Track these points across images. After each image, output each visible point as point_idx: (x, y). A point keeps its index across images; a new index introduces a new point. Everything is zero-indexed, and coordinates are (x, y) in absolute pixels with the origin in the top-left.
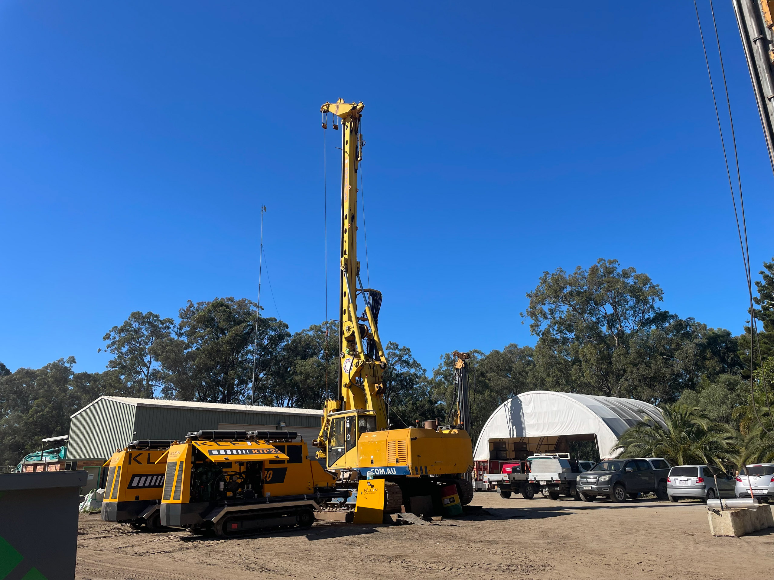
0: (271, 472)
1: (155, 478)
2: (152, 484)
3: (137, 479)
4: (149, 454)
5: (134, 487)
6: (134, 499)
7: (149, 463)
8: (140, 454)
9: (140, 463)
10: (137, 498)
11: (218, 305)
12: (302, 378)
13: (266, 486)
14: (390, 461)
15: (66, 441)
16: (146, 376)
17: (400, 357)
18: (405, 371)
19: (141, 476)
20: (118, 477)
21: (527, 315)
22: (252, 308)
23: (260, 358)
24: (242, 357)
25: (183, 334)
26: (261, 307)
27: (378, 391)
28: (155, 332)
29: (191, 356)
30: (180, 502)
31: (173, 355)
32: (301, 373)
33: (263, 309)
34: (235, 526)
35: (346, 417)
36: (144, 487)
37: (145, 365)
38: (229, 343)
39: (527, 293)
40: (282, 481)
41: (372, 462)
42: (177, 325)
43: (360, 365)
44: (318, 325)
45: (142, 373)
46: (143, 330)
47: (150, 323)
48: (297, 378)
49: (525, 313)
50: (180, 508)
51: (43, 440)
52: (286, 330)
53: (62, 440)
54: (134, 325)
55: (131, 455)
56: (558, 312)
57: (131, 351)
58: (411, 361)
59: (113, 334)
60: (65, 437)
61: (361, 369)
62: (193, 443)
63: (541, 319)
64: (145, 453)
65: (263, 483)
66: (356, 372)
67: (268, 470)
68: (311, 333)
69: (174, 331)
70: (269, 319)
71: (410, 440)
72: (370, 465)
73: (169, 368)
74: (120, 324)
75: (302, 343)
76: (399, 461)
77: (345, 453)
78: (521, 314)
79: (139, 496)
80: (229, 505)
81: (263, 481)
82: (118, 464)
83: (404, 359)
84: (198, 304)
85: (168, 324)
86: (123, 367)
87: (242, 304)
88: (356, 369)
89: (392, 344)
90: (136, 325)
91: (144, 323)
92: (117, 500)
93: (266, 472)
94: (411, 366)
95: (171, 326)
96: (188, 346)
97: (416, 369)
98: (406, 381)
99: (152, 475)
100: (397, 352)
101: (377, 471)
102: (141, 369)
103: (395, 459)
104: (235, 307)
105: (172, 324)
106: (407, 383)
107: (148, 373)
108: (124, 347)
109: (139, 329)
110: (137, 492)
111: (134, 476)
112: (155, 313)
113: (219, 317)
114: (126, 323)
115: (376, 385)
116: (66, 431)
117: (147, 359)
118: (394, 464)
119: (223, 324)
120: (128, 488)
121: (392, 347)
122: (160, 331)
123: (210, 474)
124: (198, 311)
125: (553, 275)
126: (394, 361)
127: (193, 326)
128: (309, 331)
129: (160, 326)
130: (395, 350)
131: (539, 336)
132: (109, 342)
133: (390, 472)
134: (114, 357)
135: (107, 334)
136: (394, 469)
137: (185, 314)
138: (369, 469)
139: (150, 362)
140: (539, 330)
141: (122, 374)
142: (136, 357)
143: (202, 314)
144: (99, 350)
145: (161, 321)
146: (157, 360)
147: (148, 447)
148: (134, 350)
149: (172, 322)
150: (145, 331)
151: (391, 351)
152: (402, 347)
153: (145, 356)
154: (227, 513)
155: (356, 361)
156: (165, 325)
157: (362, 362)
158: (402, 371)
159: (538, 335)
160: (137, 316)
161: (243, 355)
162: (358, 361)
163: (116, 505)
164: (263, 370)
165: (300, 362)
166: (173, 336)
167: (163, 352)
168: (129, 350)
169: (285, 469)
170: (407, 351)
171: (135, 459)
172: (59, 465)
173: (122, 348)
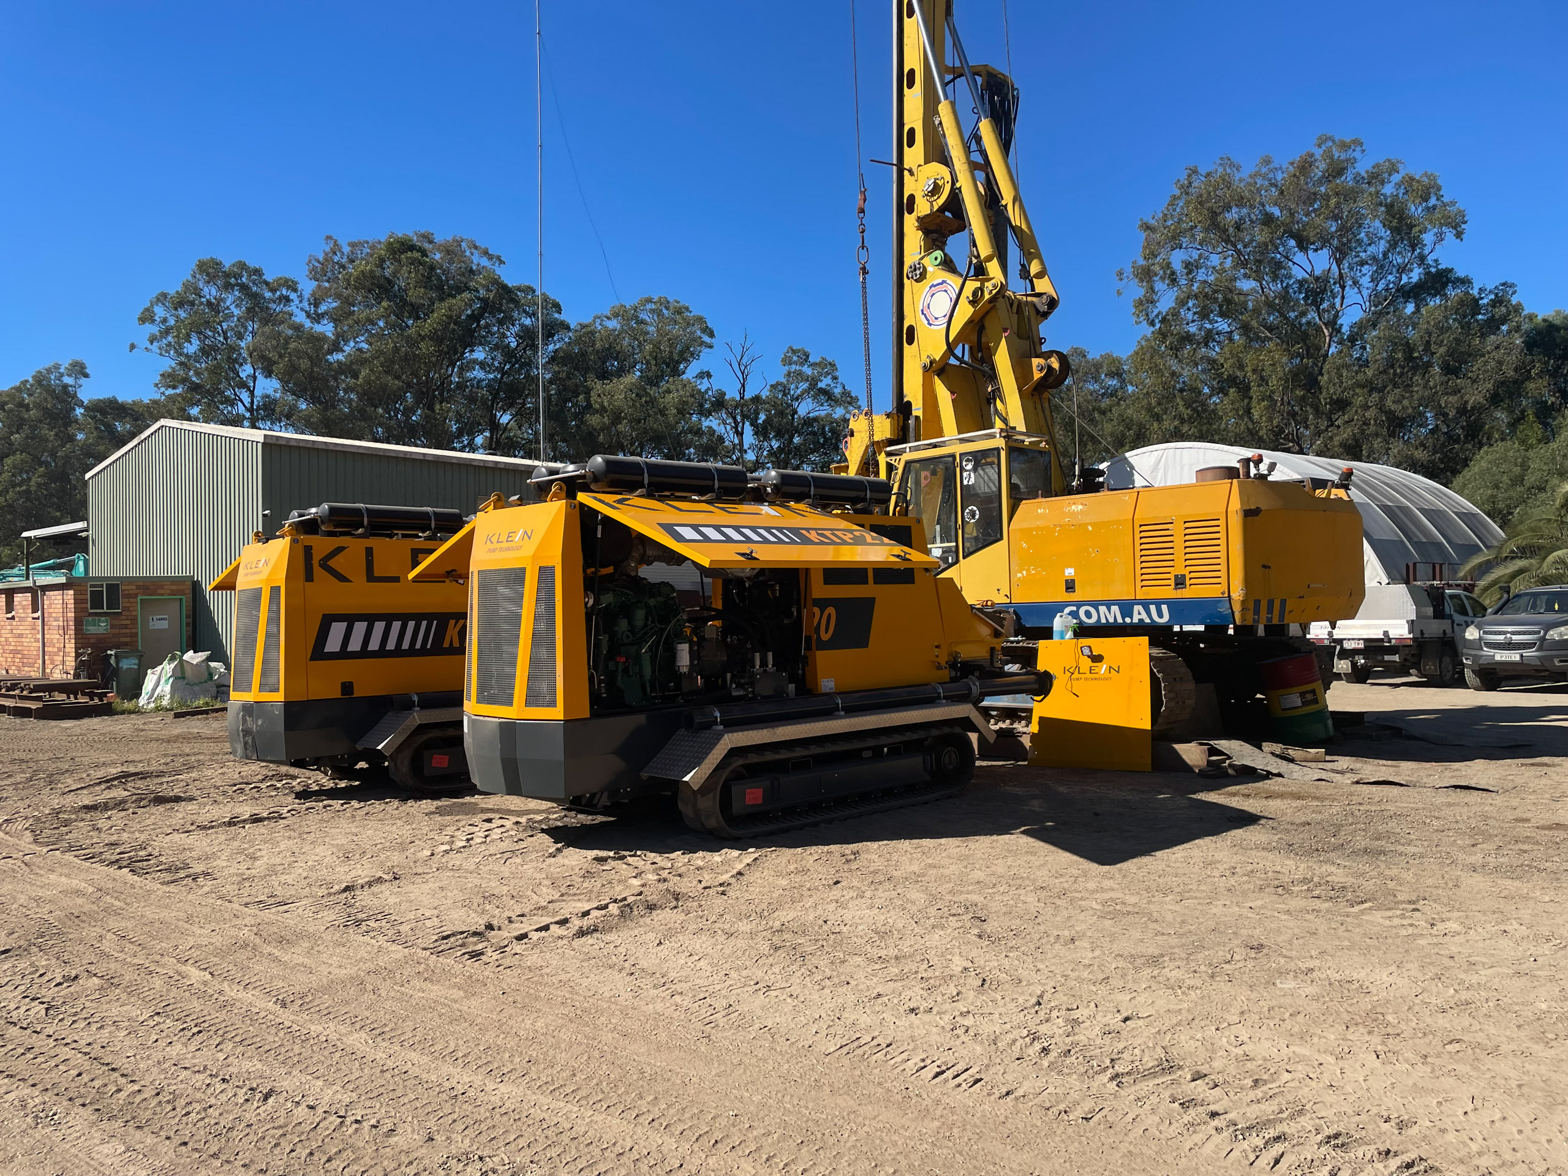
0: (831, 610)
1: (397, 625)
2: (391, 645)
3: (338, 630)
4: (369, 552)
5: (332, 656)
6: (337, 693)
7: (371, 577)
8: (340, 549)
9: (342, 578)
10: (347, 687)
11: (402, 248)
12: (606, 420)
13: (822, 658)
14: (1144, 583)
15: (84, 534)
16: (247, 409)
17: (813, 382)
18: (823, 413)
19: (350, 619)
20: (273, 620)
21: (1132, 276)
22: (478, 260)
23: (502, 378)
24: (460, 375)
25: (323, 315)
26: (499, 258)
27: (1042, 378)
28: (257, 308)
29: (348, 369)
30: (557, 713)
31: (305, 364)
32: (603, 409)
33: (502, 262)
34: (752, 795)
35: (961, 455)
36: (364, 653)
37: (243, 385)
38: (436, 338)
39: (1141, 220)
40: (862, 641)
41: (1070, 586)
42: (307, 294)
43: (987, 296)
44: (628, 305)
45: (239, 403)
46: (228, 303)
47: (244, 288)
48: (594, 420)
49: (1128, 270)
50: (560, 735)
51: (25, 534)
52: (556, 315)
53: (73, 535)
54: (206, 289)
55: (308, 550)
56: (1203, 270)
57: (206, 351)
58: (838, 391)
59: (160, 312)
60: (80, 525)
61: (987, 313)
62: (582, 497)
63: (1160, 286)
64: (355, 546)
65: (809, 648)
66: (970, 321)
67: (823, 604)
68: (613, 324)
69: (302, 309)
70: (519, 289)
71: (1241, 514)
72: (1062, 596)
73: (298, 393)
74: (174, 288)
75: (598, 345)
76: (1188, 582)
77: (957, 562)
78: (1120, 274)
79: (351, 683)
80: (732, 725)
81: (808, 639)
82: (268, 580)
83: (820, 385)
84: (353, 245)
85: (284, 292)
86: (195, 388)
87: (451, 251)
88: (970, 310)
89: (794, 351)
90: (210, 292)
91: (228, 287)
92: (279, 697)
93: (816, 610)
94: (836, 401)
95: (293, 296)
96: (336, 348)
97: (846, 408)
98: (823, 434)
99: (389, 618)
100: (808, 371)
101: (1088, 614)
102: (235, 394)
103: (1172, 576)
104: (438, 256)
105: (295, 290)
106: (826, 440)
107: (252, 402)
108: (190, 342)
109: (220, 300)
110: (346, 670)
111: (327, 621)
112: (252, 264)
113: (406, 278)
114: (187, 286)
115: (1036, 362)
116: (79, 512)
117: (246, 371)
118: (1170, 593)
119: (415, 295)
120: (313, 658)
121: (795, 358)
122: (268, 308)
123: (640, 614)
124: (352, 261)
125: (1208, 175)
126: (800, 390)
127: (347, 298)
128: (609, 318)
129: (268, 295)
130: (802, 364)
131: (1154, 326)
132: (154, 329)
133: (1144, 616)
134: (168, 363)
135: (147, 310)
136: (1164, 608)
137: (323, 269)
138: (1059, 607)
139: (255, 378)
140: (1156, 312)
141: (193, 405)
142: (218, 366)
143: (363, 266)
144: (133, 347)
145: (267, 283)
146: (268, 374)
147: (363, 526)
148: (214, 348)
149: (292, 286)
150: (233, 305)
151: (794, 367)
152: (818, 360)
153: (241, 365)
154: (733, 752)
155: (971, 285)
156: (278, 293)
157: (995, 287)
158: (817, 414)
159: (1152, 324)
160: (210, 270)
161: (461, 368)
162: (978, 284)
163: (279, 712)
164: (511, 406)
165: (598, 386)
166: (300, 318)
167: (281, 356)
168: (202, 350)
169: (870, 602)
170: (828, 367)
171: (324, 564)
172: (71, 592)
173: (186, 345)
